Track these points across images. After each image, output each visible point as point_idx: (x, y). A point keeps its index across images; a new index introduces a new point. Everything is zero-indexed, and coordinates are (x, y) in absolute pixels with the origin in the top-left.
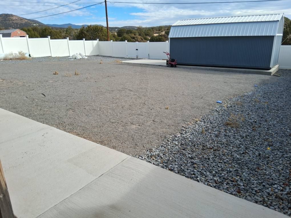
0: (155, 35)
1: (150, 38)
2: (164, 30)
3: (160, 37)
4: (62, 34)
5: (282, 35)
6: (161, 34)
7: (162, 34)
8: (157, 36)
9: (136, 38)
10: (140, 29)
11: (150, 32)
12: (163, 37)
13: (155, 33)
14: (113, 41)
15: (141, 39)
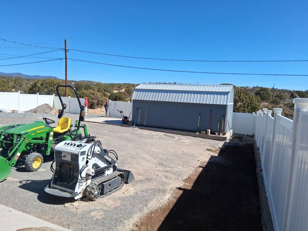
0: (115, 92)
1: (109, 94)
2: (124, 88)
3: (120, 94)
4: (10, 84)
5: (233, 103)
6: (120, 91)
7: (122, 92)
8: (117, 93)
9: (95, 95)
10: (98, 84)
11: (109, 88)
12: (123, 95)
13: (115, 90)
14: (71, 97)
15: (101, 96)
